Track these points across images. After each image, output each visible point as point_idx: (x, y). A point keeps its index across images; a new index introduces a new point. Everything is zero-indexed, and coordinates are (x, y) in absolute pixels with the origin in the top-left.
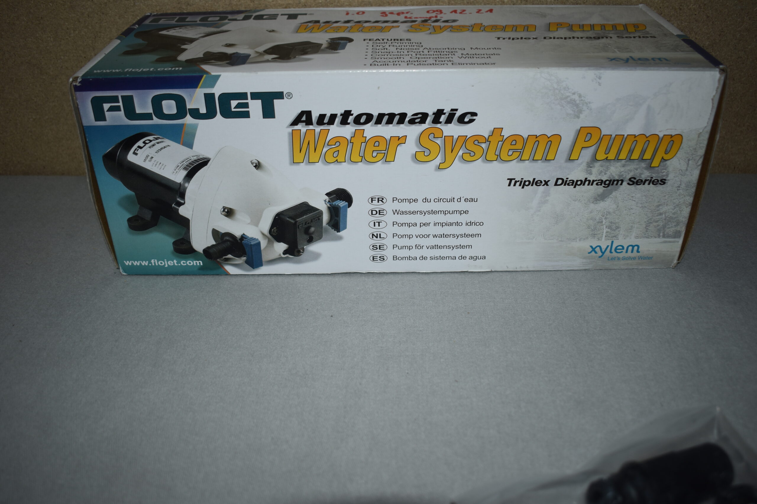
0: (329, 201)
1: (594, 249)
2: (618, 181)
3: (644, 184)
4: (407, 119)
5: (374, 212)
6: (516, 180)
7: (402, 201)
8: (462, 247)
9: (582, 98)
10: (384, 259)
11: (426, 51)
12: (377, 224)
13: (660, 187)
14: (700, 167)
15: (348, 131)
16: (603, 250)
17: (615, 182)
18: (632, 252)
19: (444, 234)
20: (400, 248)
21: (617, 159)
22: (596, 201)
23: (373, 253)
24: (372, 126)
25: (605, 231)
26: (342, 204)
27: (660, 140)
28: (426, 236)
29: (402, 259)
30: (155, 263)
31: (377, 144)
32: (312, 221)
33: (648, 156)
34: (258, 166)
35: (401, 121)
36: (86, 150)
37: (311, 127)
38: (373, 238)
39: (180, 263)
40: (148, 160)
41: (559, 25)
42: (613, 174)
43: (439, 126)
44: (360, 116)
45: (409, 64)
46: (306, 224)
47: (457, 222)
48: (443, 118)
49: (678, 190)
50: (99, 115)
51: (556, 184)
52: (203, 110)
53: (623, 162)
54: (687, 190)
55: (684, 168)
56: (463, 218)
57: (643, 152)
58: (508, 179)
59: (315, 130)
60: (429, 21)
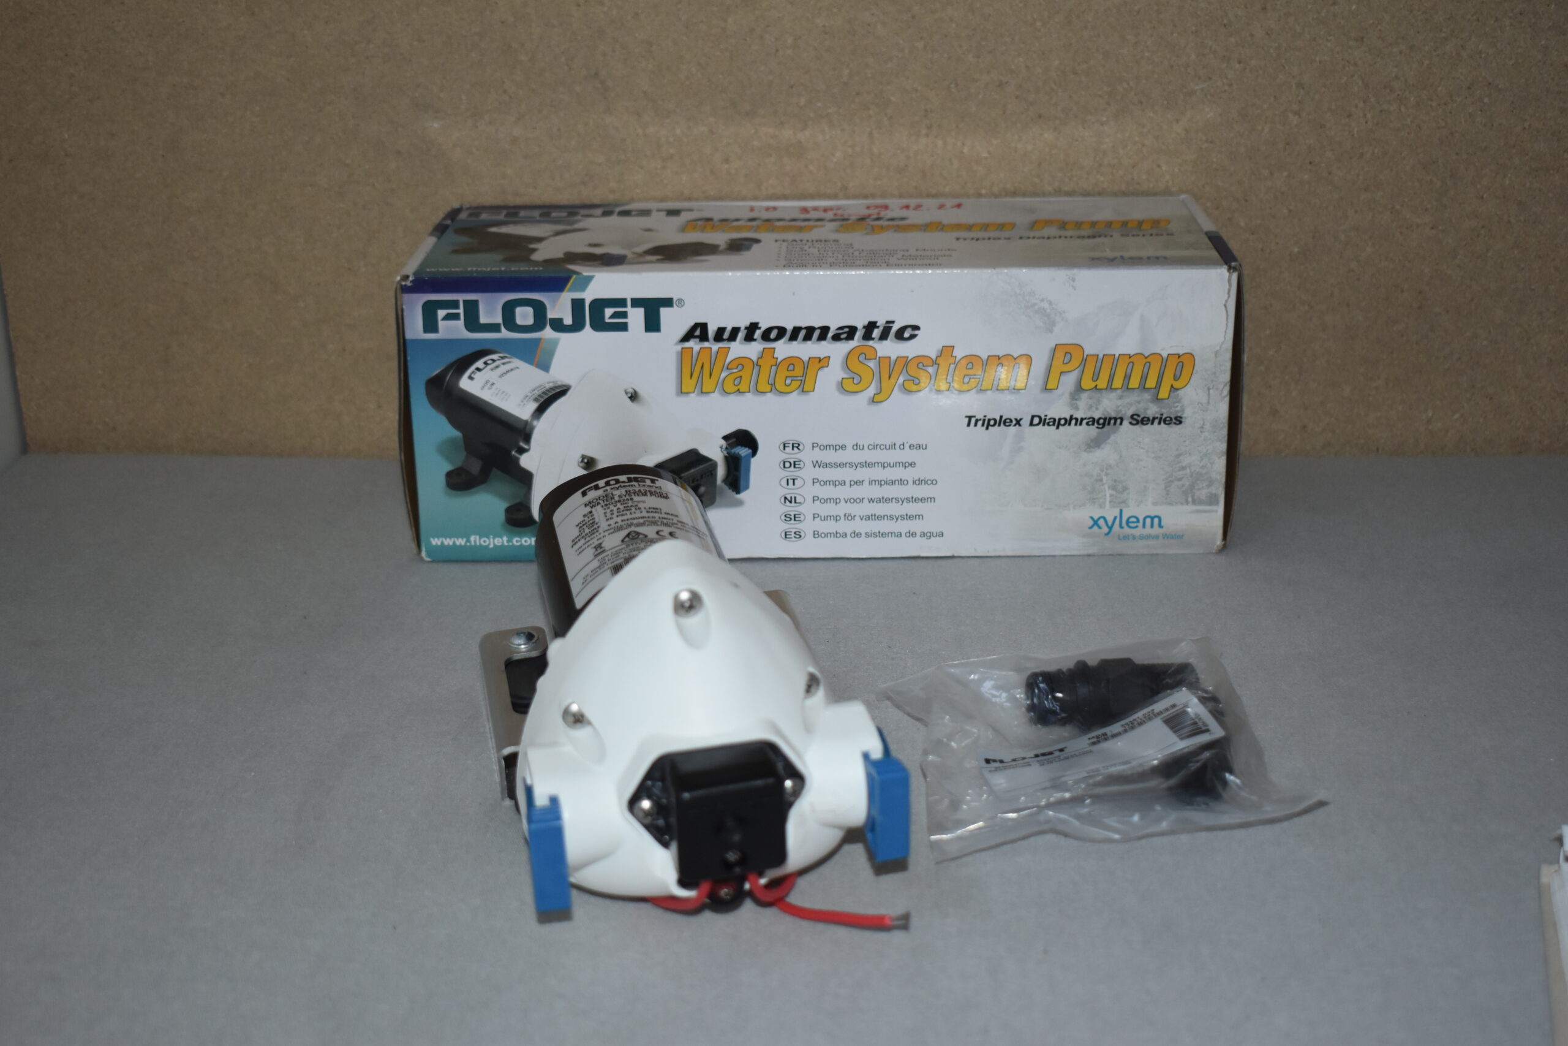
0: (726, 448)
1: (1096, 523)
2: (1116, 419)
3: (1152, 423)
4: (830, 335)
5: (787, 465)
6: (977, 418)
7: (825, 447)
8: (909, 517)
9: (1054, 306)
10: (800, 536)
11: (856, 253)
12: (791, 482)
13: (1175, 429)
14: (1227, 399)
15: (753, 350)
16: (1110, 524)
17: (1112, 421)
18: (1152, 526)
19: (883, 498)
20: (823, 519)
21: (1110, 388)
22: (1089, 448)
23: (786, 526)
24: (785, 343)
25: (1108, 495)
26: (743, 451)
27: (1164, 362)
28: (858, 501)
29: (826, 535)
30: (475, 541)
31: (791, 367)
32: (702, 477)
33: (1151, 383)
34: (634, 397)
35: (823, 337)
36: (402, 375)
37: (706, 344)
38: (785, 502)
39: (512, 542)
40: (486, 388)
41: (1049, 223)
42: (1109, 410)
43: (871, 343)
44: (769, 330)
45: (832, 266)
46: (693, 482)
47: (901, 480)
48: (876, 333)
49: (1202, 432)
50: (430, 325)
51: (1031, 424)
52: (568, 321)
53: (1119, 391)
54: (1215, 432)
55: (1204, 400)
56: (908, 474)
57: (1144, 378)
58: (966, 417)
59: (711, 348)
60: (868, 220)
